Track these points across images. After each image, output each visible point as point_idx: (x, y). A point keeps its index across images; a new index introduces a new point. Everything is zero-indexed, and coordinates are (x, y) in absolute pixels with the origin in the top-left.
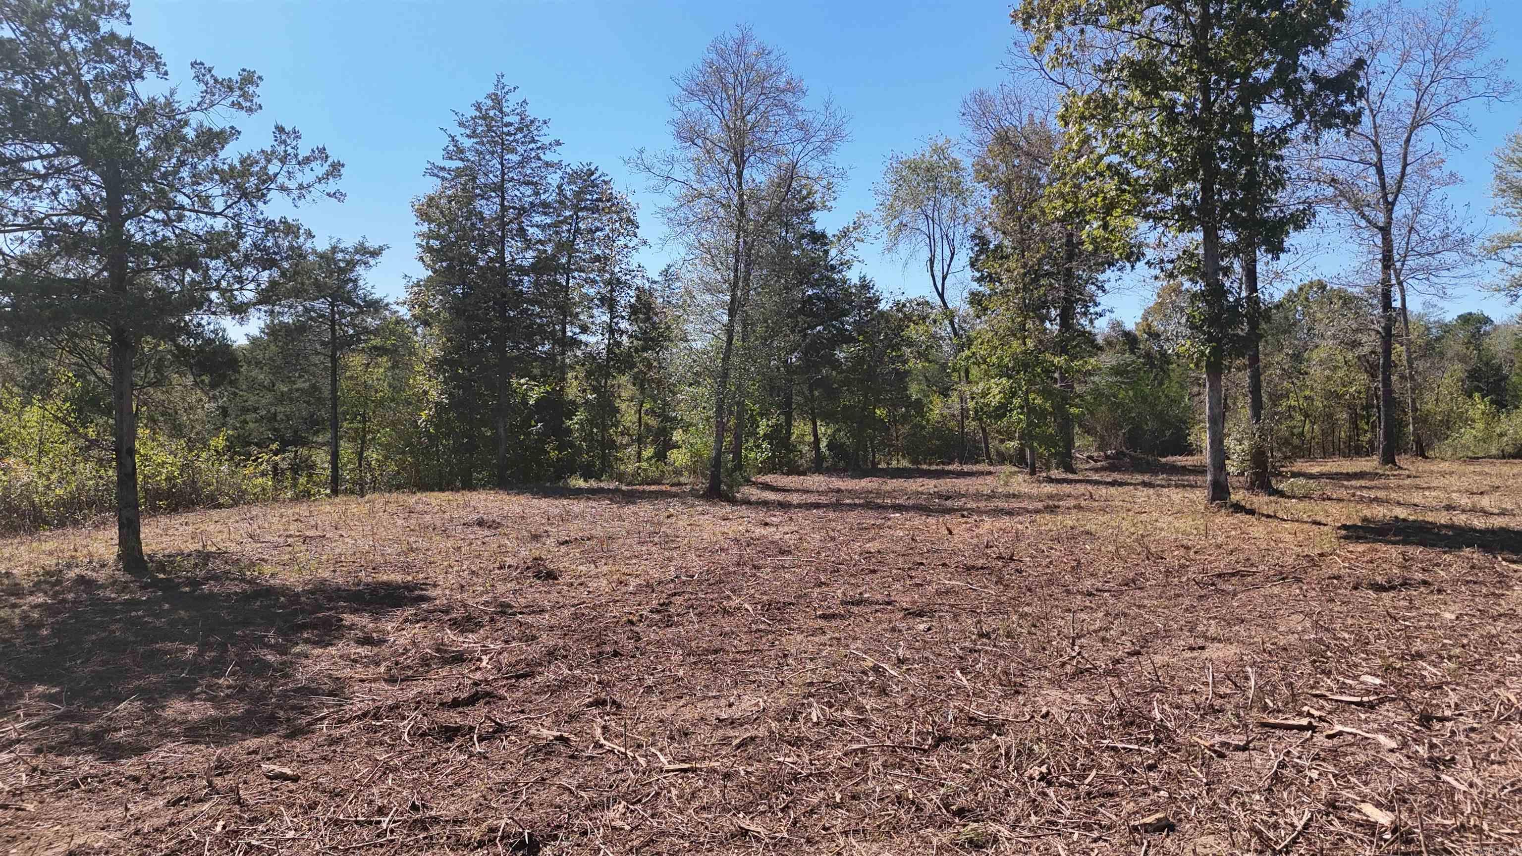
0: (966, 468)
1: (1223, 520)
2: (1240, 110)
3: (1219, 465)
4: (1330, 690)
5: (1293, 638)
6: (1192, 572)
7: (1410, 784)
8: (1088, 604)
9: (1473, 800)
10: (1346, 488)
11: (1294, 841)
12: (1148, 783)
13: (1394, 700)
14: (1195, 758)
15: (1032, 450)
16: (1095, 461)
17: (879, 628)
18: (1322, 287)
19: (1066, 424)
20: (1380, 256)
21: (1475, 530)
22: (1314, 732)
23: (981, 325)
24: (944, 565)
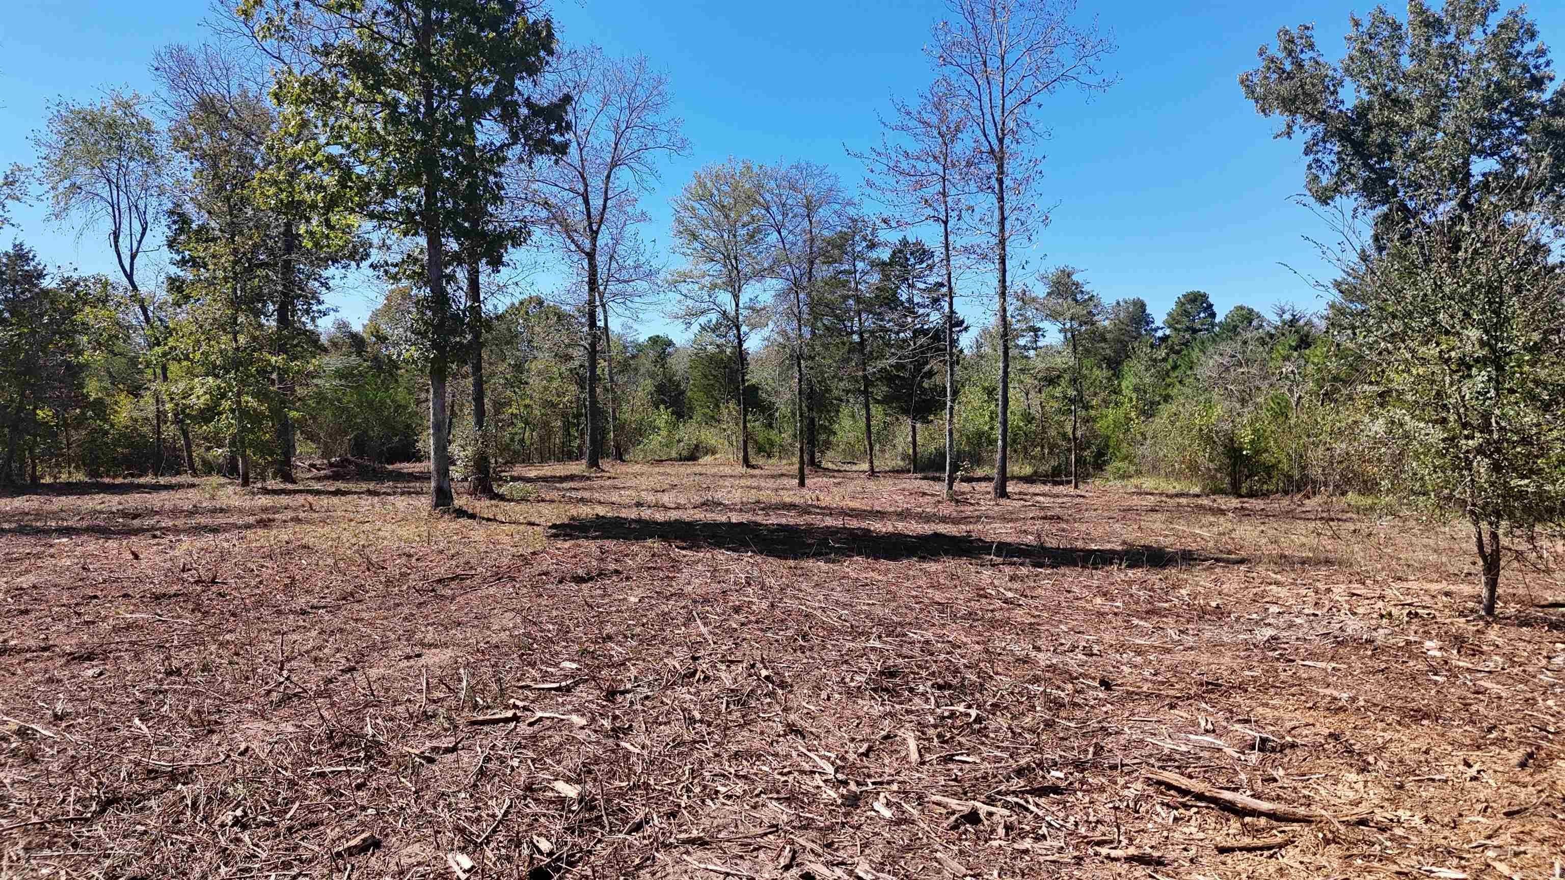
0: (162, 481)
1: (447, 525)
2: (461, 121)
3: (443, 472)
4: (534, 680)
5: (504, 636)
6: (414, 579)
7: (595, 755)
8: (301, 623)
9: (643, 760)
10: (559, 489)
11: (494, 831)
12: (356, 804)
13: (587, 680)
14: (406, 768)
15: (244, 457)
16: (318, 470)
17: (29, 682)
18: (540, 303)
19: (285, 430)
20: (587, 279)
21: (656, 523)
22: (518, 722)
23: (183, 316)
24: (126, 596)
